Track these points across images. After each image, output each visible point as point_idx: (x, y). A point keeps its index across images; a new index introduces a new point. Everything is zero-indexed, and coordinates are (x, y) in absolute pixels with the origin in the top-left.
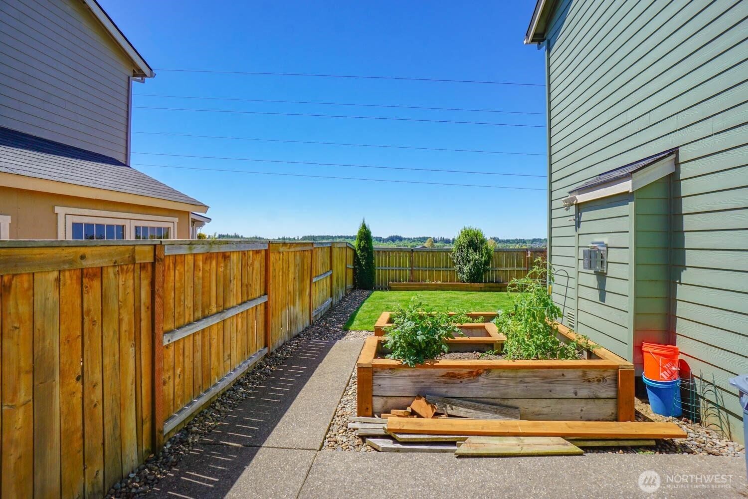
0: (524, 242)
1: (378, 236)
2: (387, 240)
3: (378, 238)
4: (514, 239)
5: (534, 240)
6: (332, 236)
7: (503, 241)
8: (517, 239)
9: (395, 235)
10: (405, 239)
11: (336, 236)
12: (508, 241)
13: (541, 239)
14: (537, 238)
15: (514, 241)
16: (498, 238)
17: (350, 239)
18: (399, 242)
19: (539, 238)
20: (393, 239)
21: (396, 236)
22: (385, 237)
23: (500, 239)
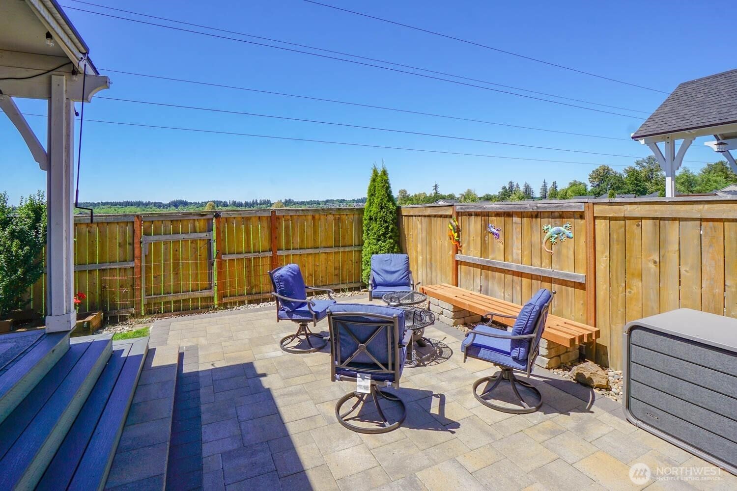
0: (318, 203)
1: (157, 202)
2: (169, 205)
3: (157, 203)
4: (309, 200)
5: (327, 202)
6: (93, 203)
7: (298, 203)
8: (311, 201)
9: (178, 199)
10: (191, 203)
11: (99, 203)
12: (303, 203)
13: (334, 200)
14: (330, 199)
15: (308, 203)
16: (293, 200)
17: (118, 206)
18: (183, 207)
19: (332, 199)
20: (175, 204)
21: (180, 201)
22: (166, 201)
23: (295, 201)
